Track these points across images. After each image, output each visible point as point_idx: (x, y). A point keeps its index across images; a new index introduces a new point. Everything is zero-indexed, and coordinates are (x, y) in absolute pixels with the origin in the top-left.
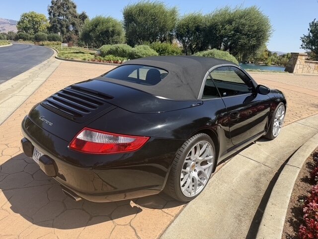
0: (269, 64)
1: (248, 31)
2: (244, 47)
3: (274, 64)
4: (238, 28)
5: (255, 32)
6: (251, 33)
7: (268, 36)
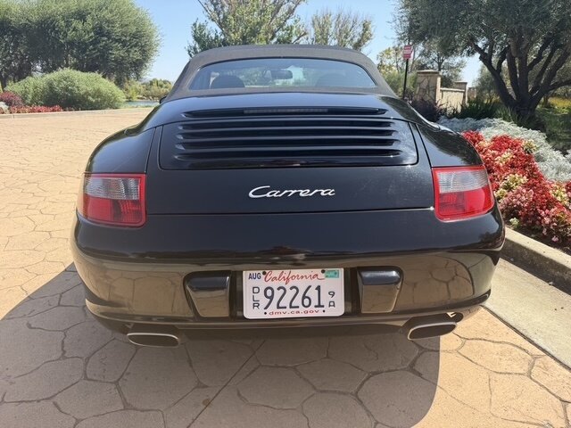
0: (135, 99)
1: (122, 35)
2: (121, 64)
3: (142, 98)
4: (101, 28)
5: (134, 36)
6: (128, 38)
7: (157, 45)
